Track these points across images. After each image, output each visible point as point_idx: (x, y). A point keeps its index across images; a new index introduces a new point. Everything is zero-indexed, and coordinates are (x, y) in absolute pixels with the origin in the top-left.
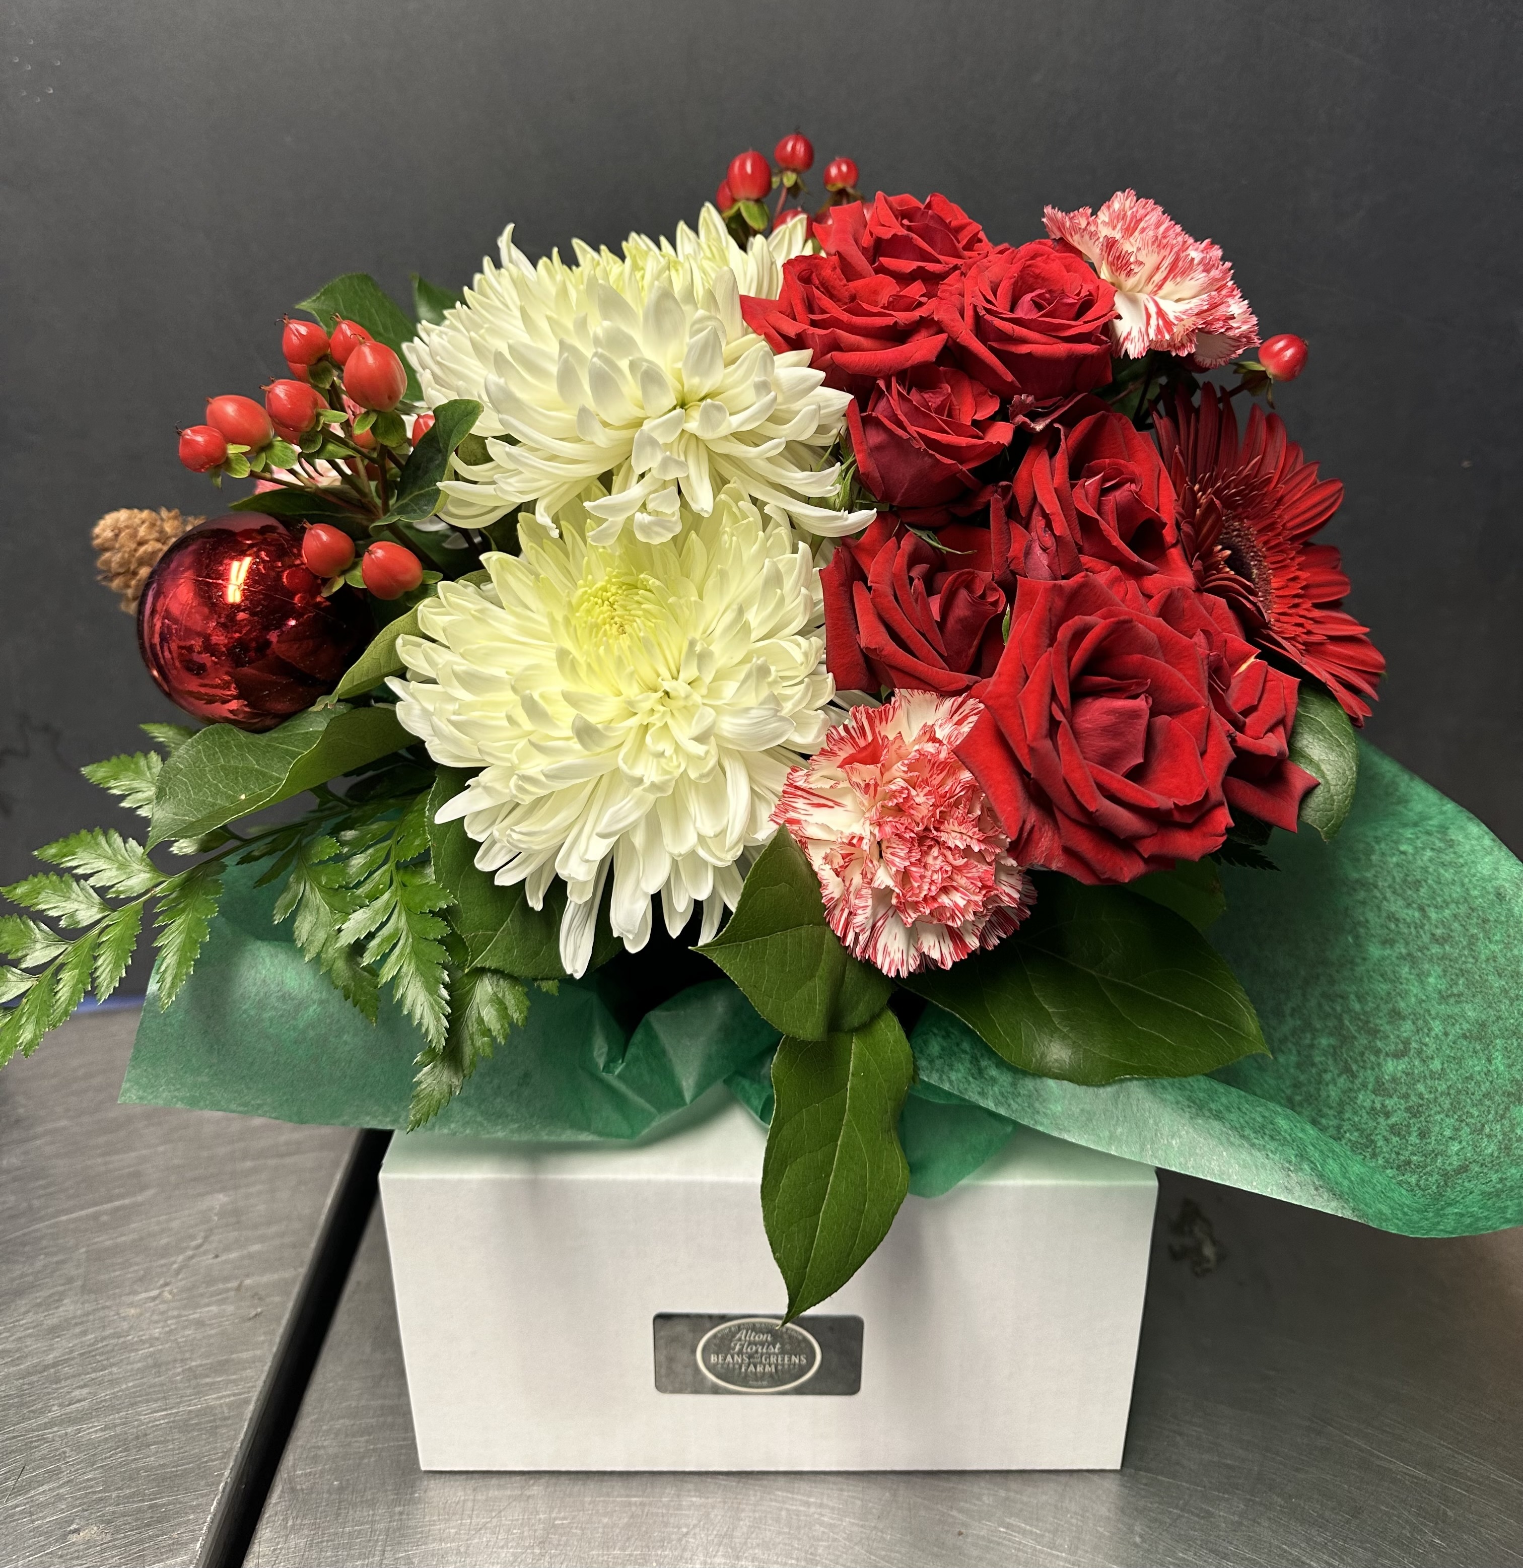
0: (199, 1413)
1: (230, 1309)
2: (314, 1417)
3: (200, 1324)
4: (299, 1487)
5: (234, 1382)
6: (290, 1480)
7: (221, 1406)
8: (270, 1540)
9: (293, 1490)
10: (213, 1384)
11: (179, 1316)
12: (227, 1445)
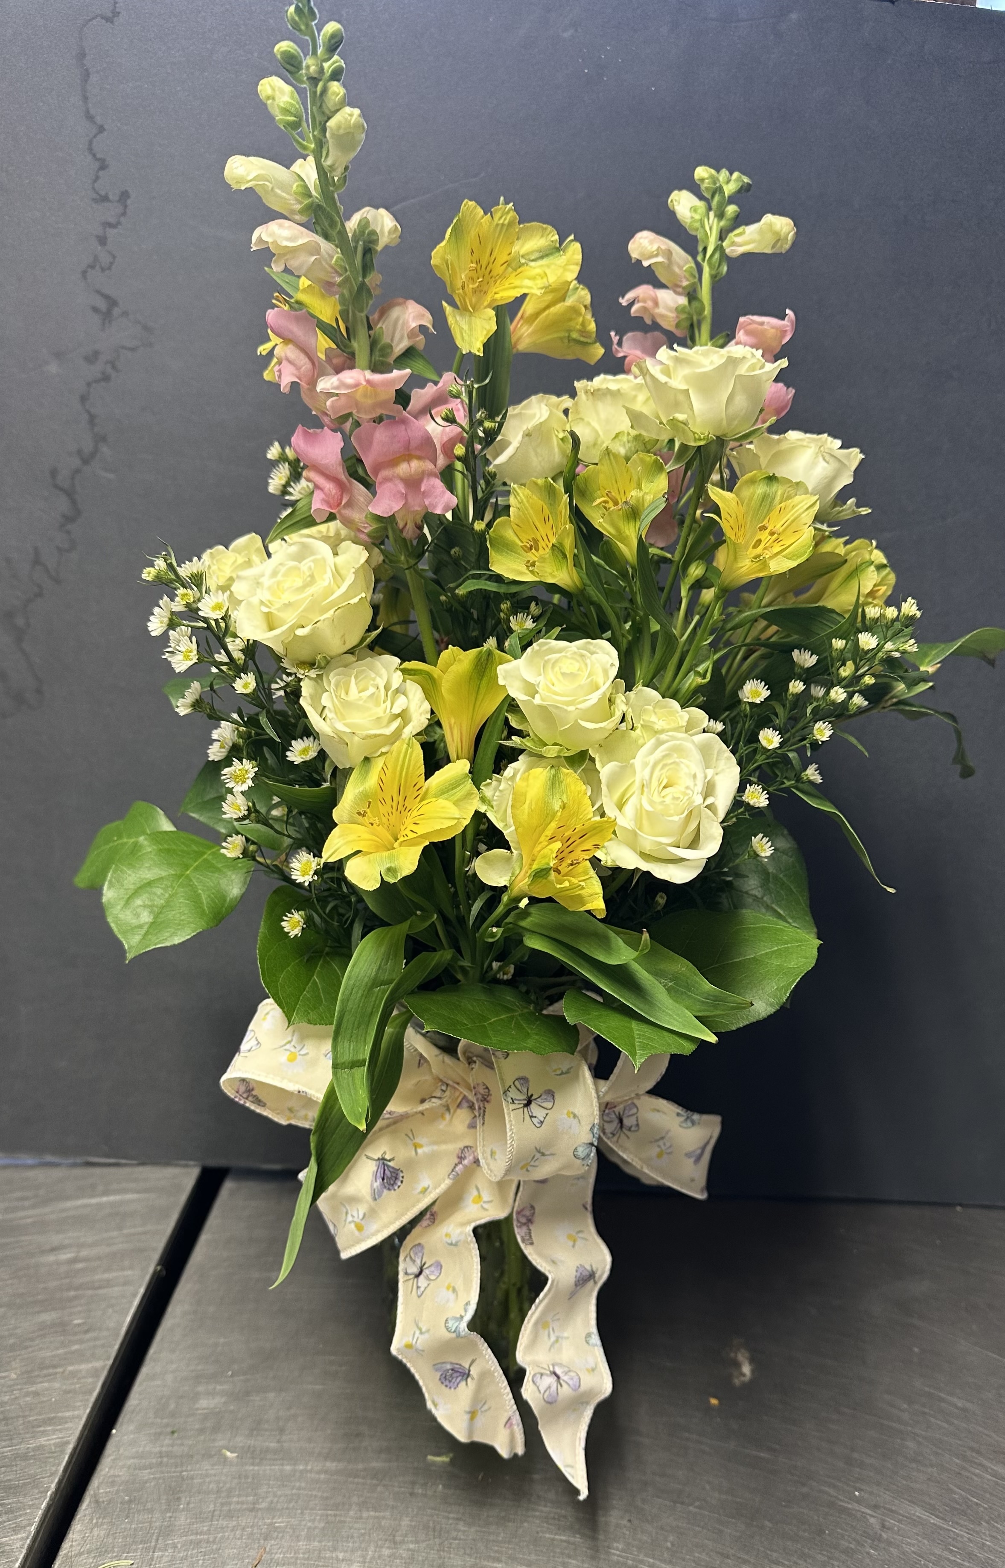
0: (34, 1450)
1: (57, 1385)
2: (112, 1457)
3: (36, 1394)
4: (101, 1500)
5: (60, 1431)
6: (95, 1495)
7: (50, 1445)
8: (80, 1531)
9: (97, 1502)
10: (43, 1431)
11: (21, 1389)
12: (54, 1469)
